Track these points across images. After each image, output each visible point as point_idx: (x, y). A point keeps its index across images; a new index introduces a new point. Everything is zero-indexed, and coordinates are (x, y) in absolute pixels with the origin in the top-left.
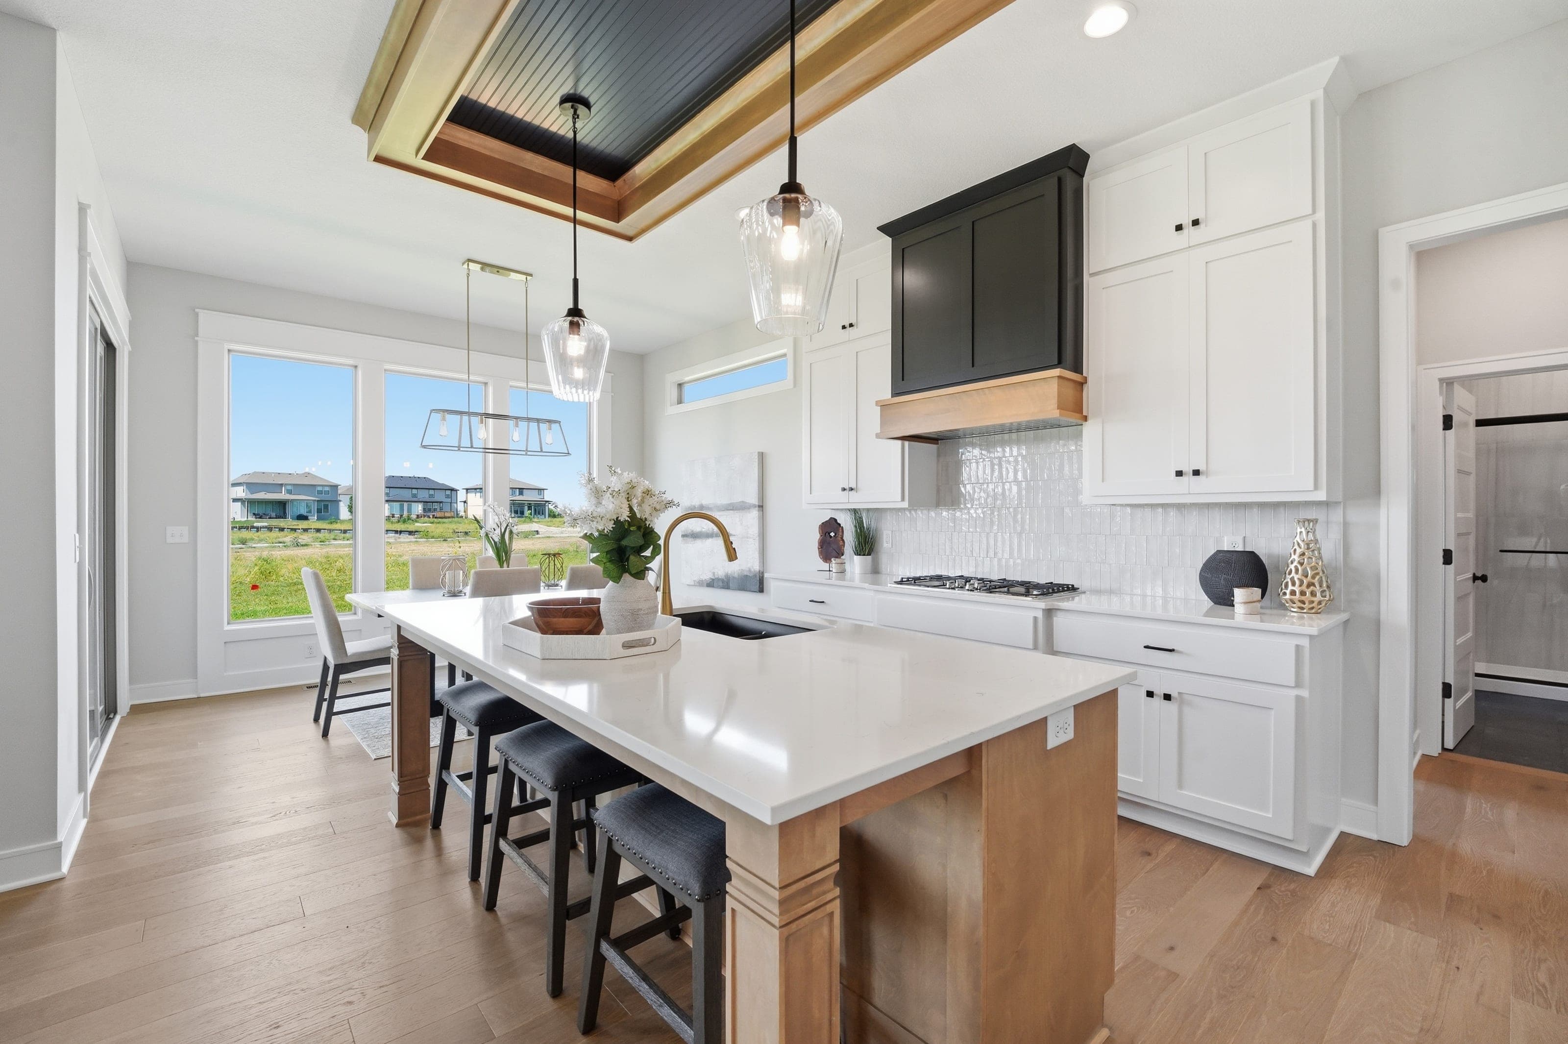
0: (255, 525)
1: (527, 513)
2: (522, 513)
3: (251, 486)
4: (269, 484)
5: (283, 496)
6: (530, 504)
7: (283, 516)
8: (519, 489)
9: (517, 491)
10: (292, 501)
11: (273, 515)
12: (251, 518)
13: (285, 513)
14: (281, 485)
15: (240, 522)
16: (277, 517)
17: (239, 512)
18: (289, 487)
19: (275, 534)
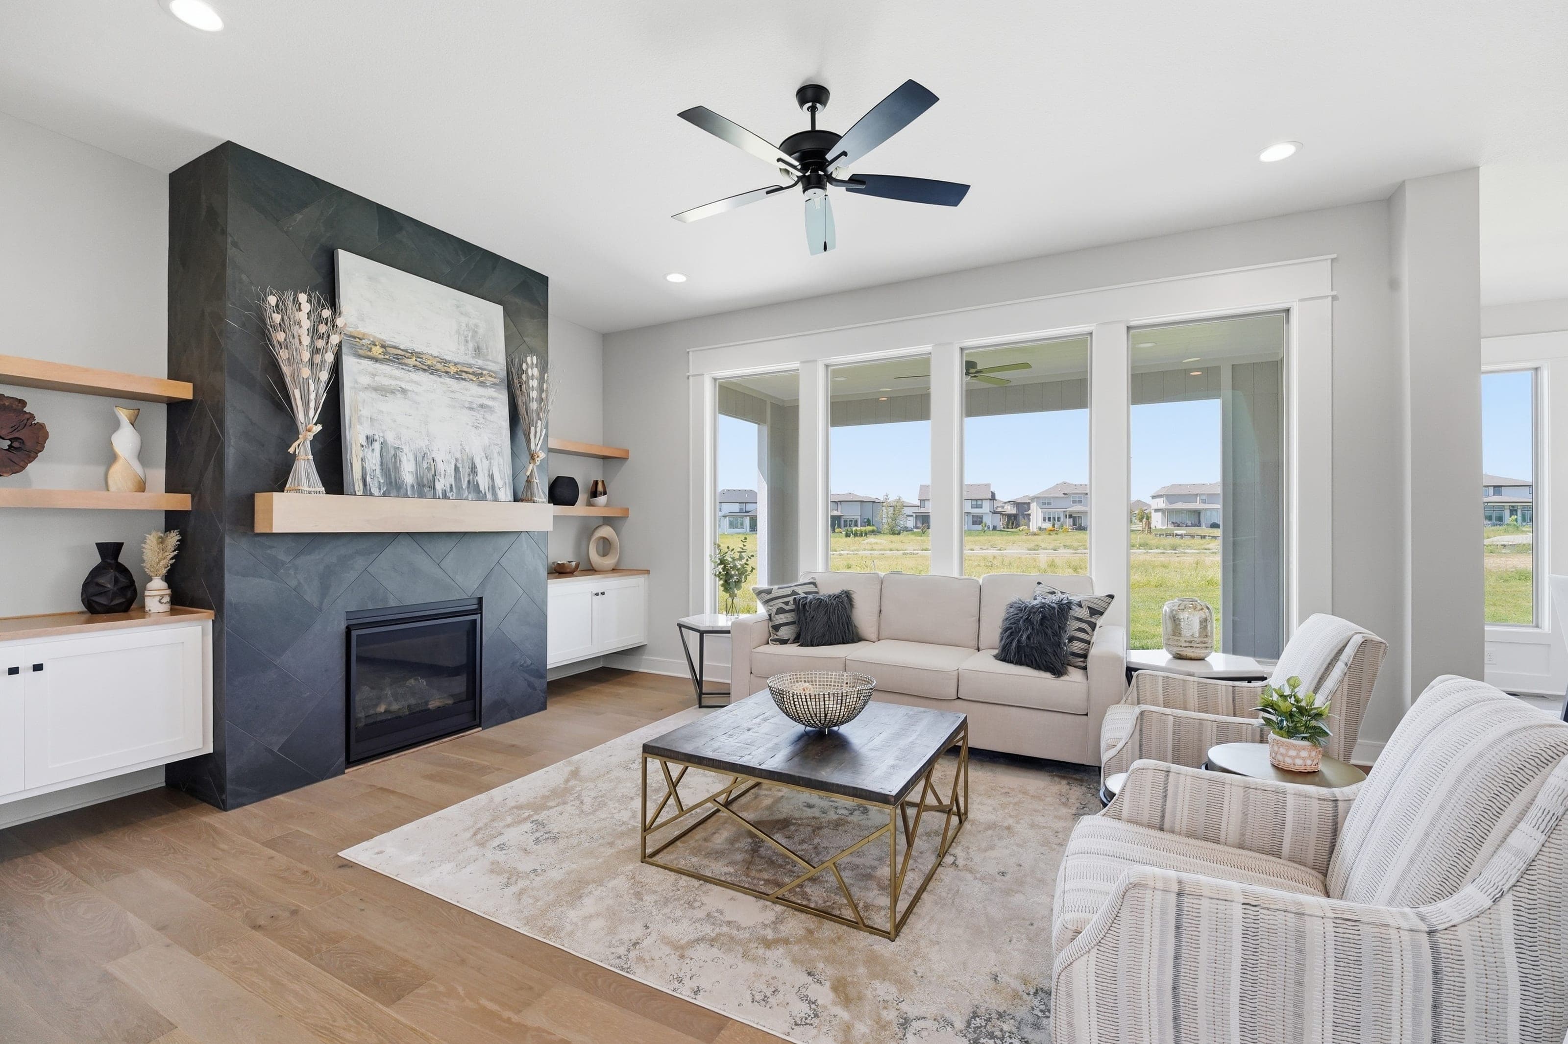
0: (1176, 532)
1: (1508, 518)
2: (1500, 519)
3: (1171, 497)
4: (1186, 495)
5: (1197, 505)
6: (1513, 507)
7: (1199, 524)
8: (1495, 487)
9: (1491, 490)
10: (1206, 509)
11: (1189, 523)
12: (1171, 527)
13: (1199, 521)
14: (1197, 495)
15: (1161, 529)
16: (1194, 525)
17: (1160, 522)
18: (1204, 497)
19: (1198, 541)
